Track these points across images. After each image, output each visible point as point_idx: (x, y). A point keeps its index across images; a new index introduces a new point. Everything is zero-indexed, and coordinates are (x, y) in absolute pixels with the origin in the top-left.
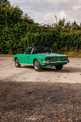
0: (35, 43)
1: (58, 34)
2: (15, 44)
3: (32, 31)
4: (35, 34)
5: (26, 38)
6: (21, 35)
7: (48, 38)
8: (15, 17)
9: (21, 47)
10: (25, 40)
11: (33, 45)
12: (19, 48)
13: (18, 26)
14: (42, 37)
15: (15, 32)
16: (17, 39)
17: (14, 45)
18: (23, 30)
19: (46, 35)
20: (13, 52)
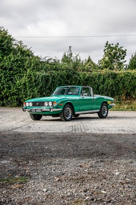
0: (39, 87)
1: (74, 73)
2: (6, 89)
3: (34, 69)
4: (39, 73)
5: (24, 79)
6: (15, 74)
7: (60, 80)
8: (5, 44)
9: (16, 95)
10: (22, 83)
11: (36, 91)
12: (11, 96)
13: (11, 60)
14: (51, 78)
15: (5, 69)
16: (8, 81)
17: (2, 90)
18: (19, 67)
19: (57, 74)
20: (2, 103)
